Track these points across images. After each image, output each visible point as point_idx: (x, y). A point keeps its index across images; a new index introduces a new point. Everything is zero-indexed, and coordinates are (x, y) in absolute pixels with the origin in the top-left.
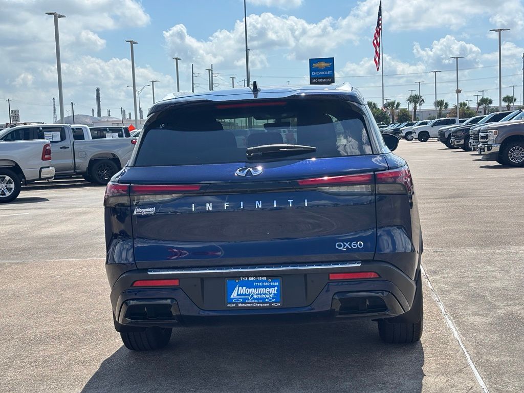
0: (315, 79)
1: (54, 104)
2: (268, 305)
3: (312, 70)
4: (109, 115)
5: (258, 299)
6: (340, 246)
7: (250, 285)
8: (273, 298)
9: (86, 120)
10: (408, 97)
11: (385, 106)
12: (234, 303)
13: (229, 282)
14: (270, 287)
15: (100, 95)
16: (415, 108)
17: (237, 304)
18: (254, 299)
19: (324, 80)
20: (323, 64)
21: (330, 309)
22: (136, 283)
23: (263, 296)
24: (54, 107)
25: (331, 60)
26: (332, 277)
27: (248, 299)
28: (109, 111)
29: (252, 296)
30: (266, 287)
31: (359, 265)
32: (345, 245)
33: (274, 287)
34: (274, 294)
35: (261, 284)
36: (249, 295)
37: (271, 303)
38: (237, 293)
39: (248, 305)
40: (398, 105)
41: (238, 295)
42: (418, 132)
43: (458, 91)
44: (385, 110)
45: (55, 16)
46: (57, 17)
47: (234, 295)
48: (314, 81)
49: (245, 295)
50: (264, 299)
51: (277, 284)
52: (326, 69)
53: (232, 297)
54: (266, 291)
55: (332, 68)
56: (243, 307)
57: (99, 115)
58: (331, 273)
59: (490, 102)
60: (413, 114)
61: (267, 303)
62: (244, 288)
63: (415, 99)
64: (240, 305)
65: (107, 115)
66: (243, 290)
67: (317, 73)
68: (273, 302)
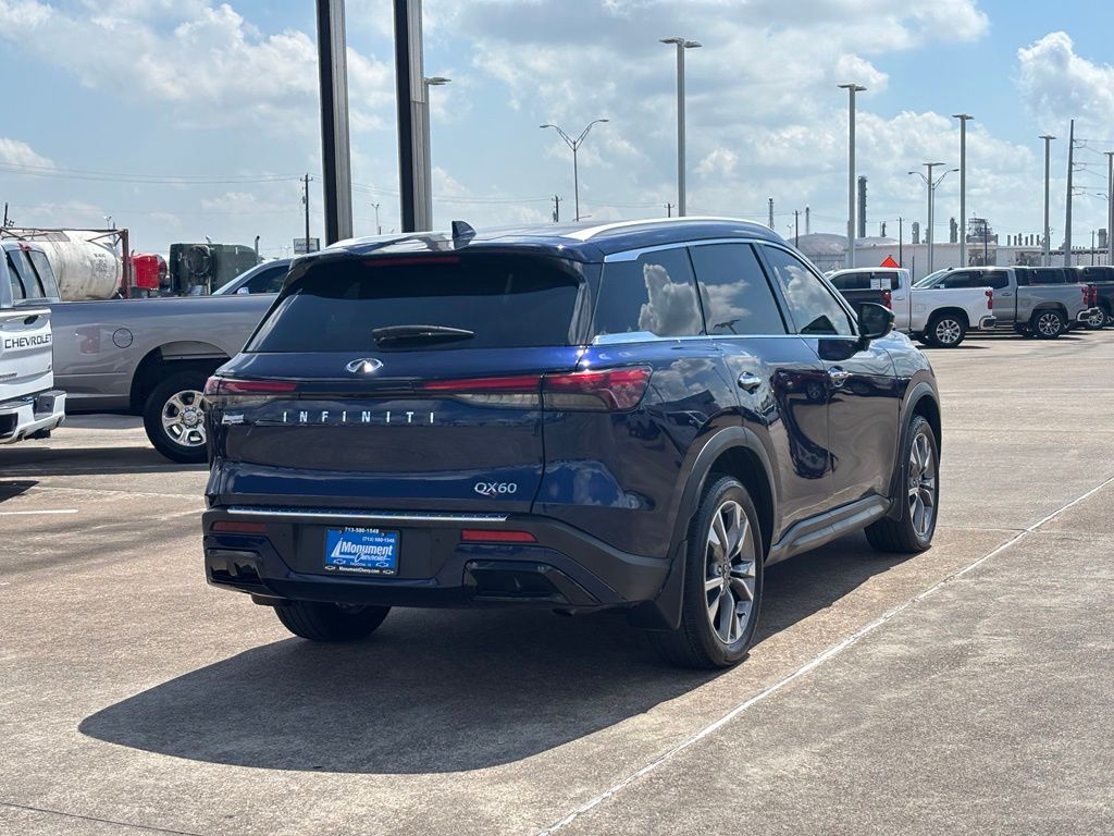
1: (771, 213)
2: (378, 571)
4: (884, 235)
5: (367, 561)
6: (480, 488)
7: (357, 540)
8: (386, 561)
9: (831, 246)
12: (333, 565)
13: (331, 533)
14: (384, 544)
15: (867, 192)
17: (338, 566)
18: (362, 561)
21: (460, 584)
22: (216, 524)
23: (374, 558)
24: (771, 219)
26: (467, 535)
27: (353, 560)
28: (884, 226)
29: (359, 557)
30: (377, 544)
31: (504, 519)
32: (488, 487)
33: (388, 545)
34: (388, 556)
35: (372, 539)
36: (355, 554)
37: (381, 570)
38: (341, 550)
39: (351, 569)
41: (341, 553)
45: (679, 45)
46: (682, 46)
47: (336, 553)
49: (350, 554)
50: (374, 562)
51: (392, 541)
53: (333, 555)
54: (377, 550)
56: (344, 572)
57: (863, 233)
58: (467, 529)
61: (376, 568)
62: (350, 543)
64: (341, 568)
65: (878, 235)
66: (348, 547)
68: (386, 568)
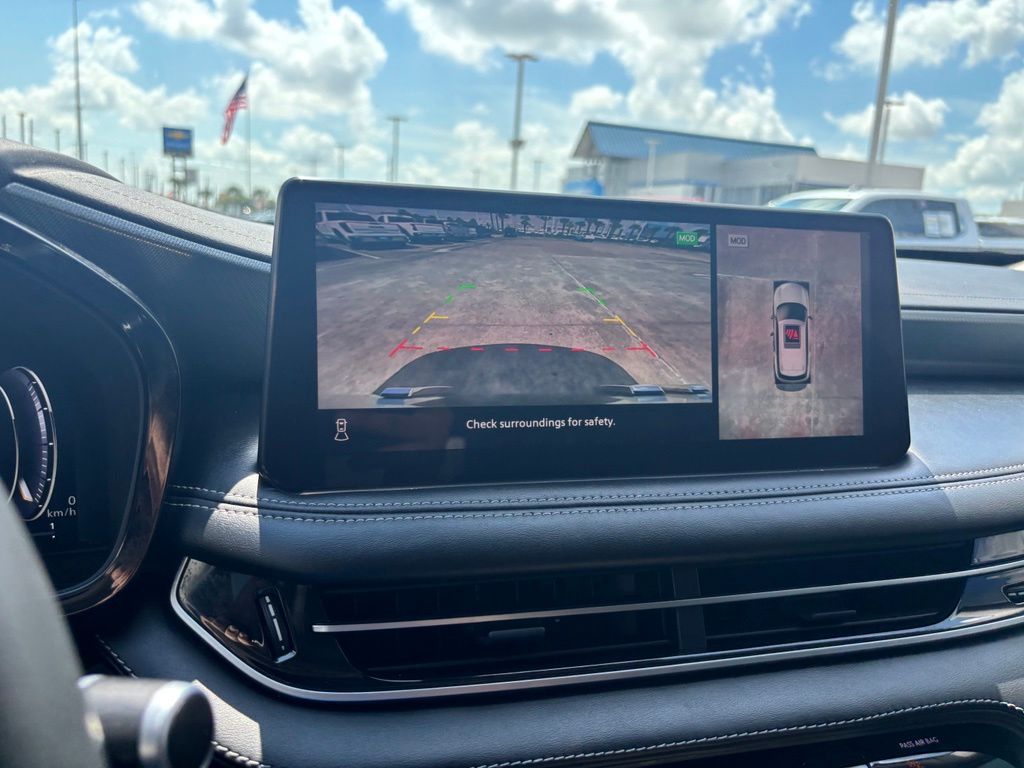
3: (166, 140)
19: (180, 153)
20: (180, 136)
25: (189, 132)
48: (168, 152)
52: (182, 142)
55: (189, 141)
67: (172, 144)
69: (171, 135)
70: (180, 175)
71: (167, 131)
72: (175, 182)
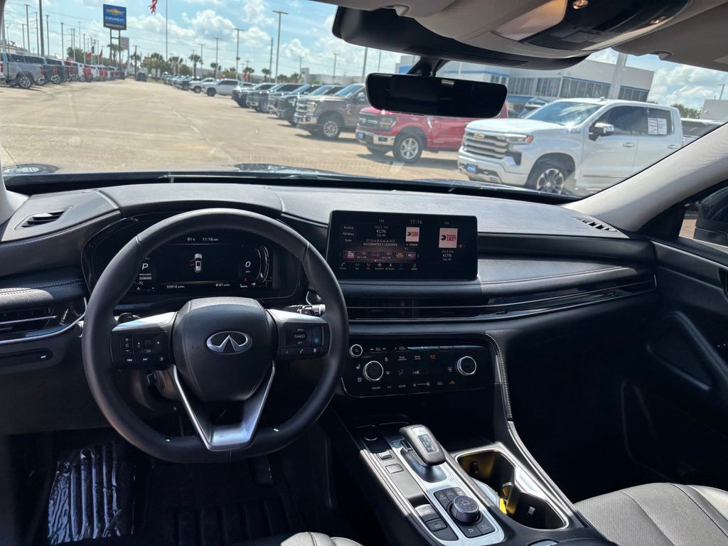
0: (108, 23)
3: (106, 14)
10: (190, 55)
11: (170, 60)
16: (195, 65)
19: (116, 26)
20: (116, 11)
25: (124, 9)
40: (181, 60)
42: (207, 88)
43: (238, 59)
44: (169, 62)
48: (107, 24)
52: (119, 16)
55: (124, 16)
59: (253, 71)
60: (193, 70)
63: (196, 58)
67: (110, 18)
69: (109, 11)
70: (116, 42)
71: (106, 7)
72: (112, 46)
